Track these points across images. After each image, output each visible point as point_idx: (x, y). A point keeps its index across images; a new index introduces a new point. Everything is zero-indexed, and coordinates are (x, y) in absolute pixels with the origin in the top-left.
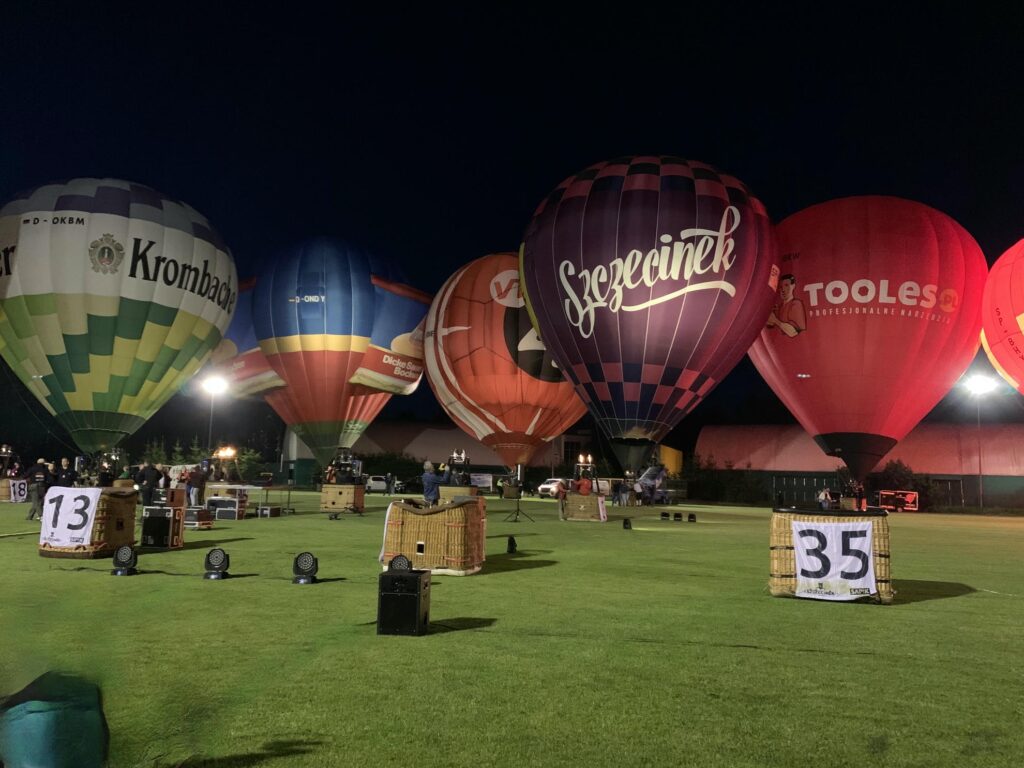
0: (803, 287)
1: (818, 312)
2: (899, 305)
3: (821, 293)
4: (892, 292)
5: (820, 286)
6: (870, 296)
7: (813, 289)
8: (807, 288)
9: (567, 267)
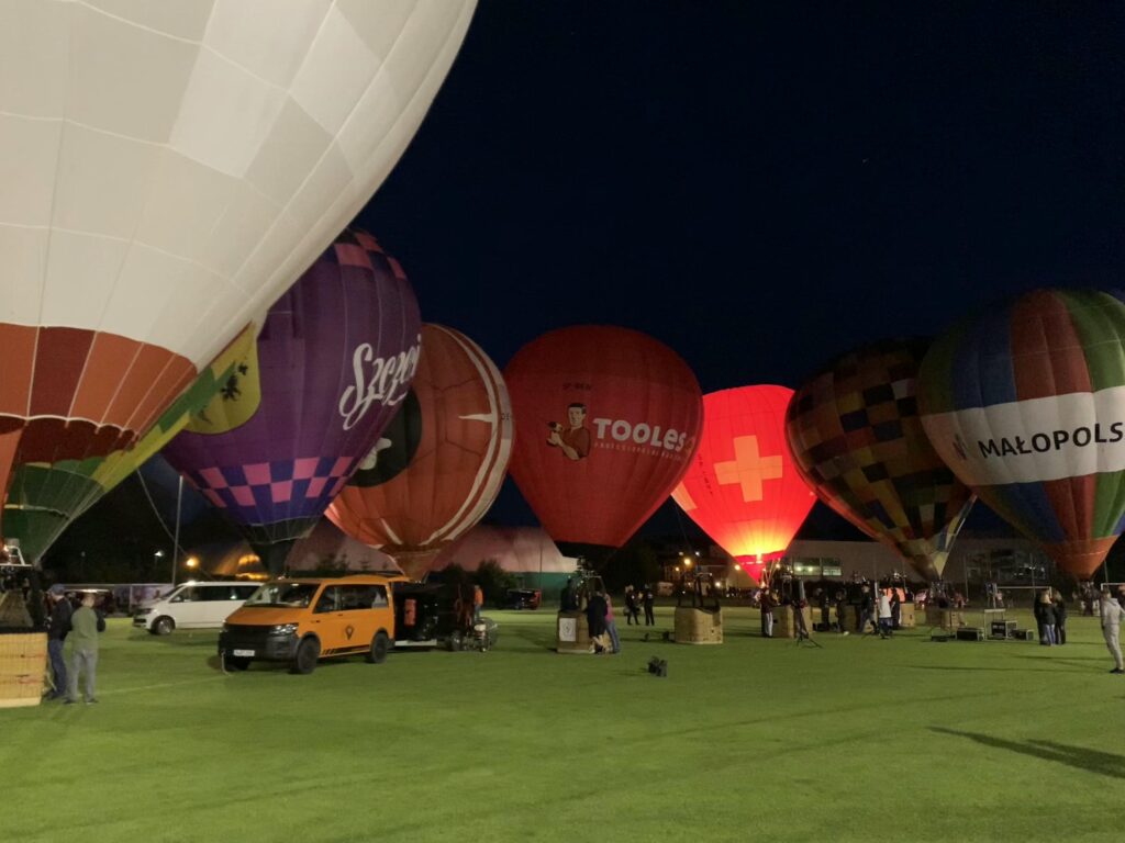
0: (593, 419)
1: (602, 445)
2: (662, 448)
3: (608, 429)
4: (661, 438)
5: (608, 422)
6: (644, 439)
7: (602, 423)
8: (596, 421)
9: (366, 350)
